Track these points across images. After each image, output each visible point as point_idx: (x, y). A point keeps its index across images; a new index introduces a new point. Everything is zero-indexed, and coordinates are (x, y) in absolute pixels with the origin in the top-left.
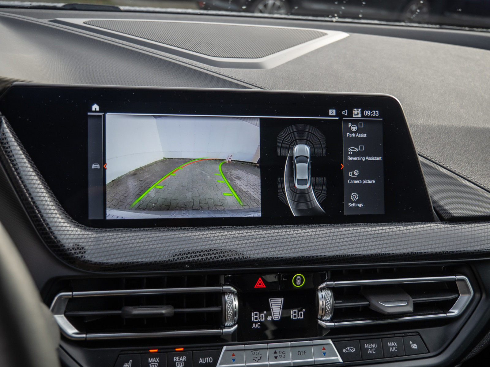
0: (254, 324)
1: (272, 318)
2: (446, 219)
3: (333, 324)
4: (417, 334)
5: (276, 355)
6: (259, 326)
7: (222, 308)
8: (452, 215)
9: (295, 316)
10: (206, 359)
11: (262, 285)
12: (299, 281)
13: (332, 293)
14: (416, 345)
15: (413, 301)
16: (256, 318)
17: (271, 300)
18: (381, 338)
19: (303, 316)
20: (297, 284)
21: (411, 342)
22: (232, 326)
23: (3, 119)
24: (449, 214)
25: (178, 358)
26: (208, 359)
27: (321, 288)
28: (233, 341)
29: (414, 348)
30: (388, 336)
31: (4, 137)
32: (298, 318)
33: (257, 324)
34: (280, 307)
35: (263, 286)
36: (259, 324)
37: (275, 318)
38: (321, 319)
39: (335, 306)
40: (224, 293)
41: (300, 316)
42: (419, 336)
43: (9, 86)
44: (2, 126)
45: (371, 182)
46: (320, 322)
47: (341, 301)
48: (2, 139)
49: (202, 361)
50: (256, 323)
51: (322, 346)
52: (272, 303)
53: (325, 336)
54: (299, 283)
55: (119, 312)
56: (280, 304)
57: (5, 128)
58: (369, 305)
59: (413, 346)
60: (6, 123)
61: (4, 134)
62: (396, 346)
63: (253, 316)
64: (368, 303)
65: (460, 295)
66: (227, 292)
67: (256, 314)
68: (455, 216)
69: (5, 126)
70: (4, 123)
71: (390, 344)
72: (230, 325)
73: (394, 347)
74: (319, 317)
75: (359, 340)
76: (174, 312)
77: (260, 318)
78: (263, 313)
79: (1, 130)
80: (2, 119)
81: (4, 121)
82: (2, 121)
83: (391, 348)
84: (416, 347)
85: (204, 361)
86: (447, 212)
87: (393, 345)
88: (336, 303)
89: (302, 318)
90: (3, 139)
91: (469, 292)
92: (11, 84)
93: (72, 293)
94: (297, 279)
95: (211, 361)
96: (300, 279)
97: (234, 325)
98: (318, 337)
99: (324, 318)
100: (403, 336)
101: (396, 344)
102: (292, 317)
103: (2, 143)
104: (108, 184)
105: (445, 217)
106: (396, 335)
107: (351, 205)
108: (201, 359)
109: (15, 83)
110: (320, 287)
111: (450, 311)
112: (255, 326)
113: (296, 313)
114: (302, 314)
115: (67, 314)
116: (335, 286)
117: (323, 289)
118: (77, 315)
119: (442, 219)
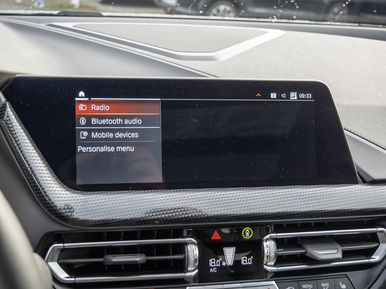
0: (211, 269)
1: (226, 264)
2: (368, 181)
3: (276, 268)
4: (346, 276)
6: (215, 271)
7: (185, 256)
8: (373, 178)
9: (245, 262)
13: (275, 243)
14: (345, 286)
15: (342, 249)
16: (213, 264)
17: (225, 249)
18: (316, 280)
20: (246, 236)
21: (340, 283)
22: (193, 271)
23: (7, 104)
24: (370, 177)
27: (266, 239)
28: (194, 283)
29: (343, 288)
30: (322, 278)
31: (8, 119)
32: (248, 263)
33: (214, 269)
35: (219, 238)
38: (266, 265)
39: (277, 254)
40: (186, 244)
42: (347, 278)
43: (12, 78)
44: (7, 110)
46: (265, 267)
47: (282, 250)
48: (6, 121)
51: (268, 287)
52: (226, 251)
53: (270, 278)
54: (248, 235)
55: (102, 259)
56: (232, 253)
57: (9, 112)
58: (306, 252)
59: (342, 286)
60: (10, 107)
61: (8, 116)
62: (328, 286)
63: (210, 262)
64: (304, 251)
65: (381, 244)
67: (213, 261)
68: (375, 179)
69: (9, 110)
70: (9, 107)
71: (323, 285)
72: (192, 270)
73: (327, 287)
74: (265, 263)
75: (298, 281)
76: (146, 259)
77: (216, 264)
78: (219, 260)
79: (6, 113)
81: (8, 106)
82: (6, 106)
83: (324, 288)
86: (369, 176)
87: (326, 286)
88: (278, 251)
89: (251, 263)
92: (14, 76)
93: (64, 245)
94: (246, 232)
96: (249, 232)
97: (195, 269)
98: (264, 279)
99: (268, 264)
100: (333, 278)
101: (328, 284)
102: (243, 263)
106: (328, 277)
109: (17, 76)
111: (373, 257)
112: (212, 271)
113: (246, 260)
114: (251, 260)
115: (59, 261)
116: (277, 237)
117: (268, 239)
118: (67, 262)
119: (364, 182)
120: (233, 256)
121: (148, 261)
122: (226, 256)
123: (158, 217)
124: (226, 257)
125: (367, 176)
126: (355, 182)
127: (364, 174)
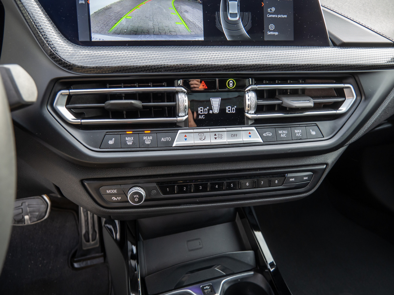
0: (200, 116)
1: (213, 112)
2: (338, 45)
3: (256, 115)
4: (316, 125)
5: (215, 137)
6: (204, 118)
7: (176, 104)
8: (342, 41)
9: (229, 111)
10: (166, 139)
11: (205, 87)
12: (231, 84)
13: (256, 94)
14: (314, 132)
15: (314, 101)
16: (201, 112)
17: (211, 99)
18: (290, 127)
19: (235, 111)
20: (230, 86)
21: (311, 130)
22: (184, 116)
24: (340, 41)
25: (147, 137)
26: (168, 138)
27: (247, 91)
28: (185, 126)
29: (313, 134)
30: (295, 126)
32: (232, 112)
33: (202, 116)
34: (218, 104)
35: (206, 87)
36: (203, 116)
37: (215, 112)
38: (247, 113)
39: (257, 103)
40: (177, 92)
41: (233, 111)
42: (316, 126)
45: (284, 16)
46: (247, 115)
47: (262, 101)
49: (163, 140)
50: (201, 115)
51: (249, 132)
52: (213, 101)
53: (251, 124)
54: (231, 86)
55: (104, 105)
56: (218, 102)
58: (282, 103)
59: (313, 133)
62: (300, 132)
63: (199, 110)
64: (281, 102)
65: (346, 98)
66: (179, 92)
67: (201, 109)
68: (344, 42)
71: (296, 131)
72: (183, 115)
73: (299, 133)
74: (246, 111)
75: (275, 128)
77: (204, 112)
78: (207, 108)
83: (297, 134)
84: (315, 134)
85: (165, 140)
86: (339, 40)
87: (299, 132)
88: (258, 102)
89: (234, 112)
91: (353, 96)
93: (69, 91)
94: (230, 83)
95: (170, 139)
96: (232, 83)
97: (186, 115)
98: (246, 125)
99: (249, 112)
100: (305, 126)
101: (300, 131)
102: (227, 111)
104: (91, 15)
105: (337, 44)
106: (301, 125)
107: (269, 33)
108: (162, 138)
110: (247, 89)
111: (339, 109)
112: (201, 117)
113: (230, 109)
114: (234, 109)
115: (67, 106)
116: (258, 89)
117: (249, 90)
118: (74, 106)
119: (335, 45)
120: (219, 106)
121: (143, 106)
122: (213, 105)
124: (213, 106)
125: (338, 40)
126: (327, 45)
127: (334, 38)
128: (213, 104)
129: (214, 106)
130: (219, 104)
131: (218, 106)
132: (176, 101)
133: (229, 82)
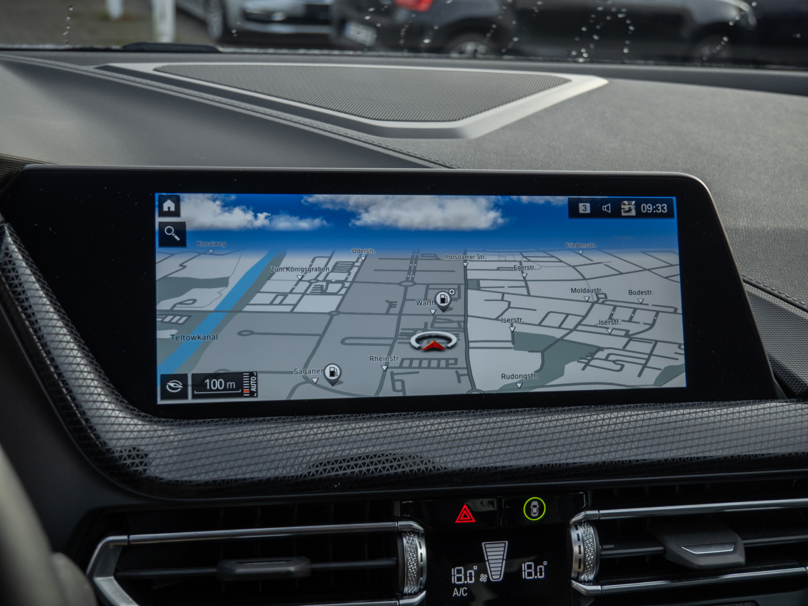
0: (456, 589)
1: (488, 578)
2: (797, 394)
3: (599, 588)
6: (465, 594)
7: (397, 561)
9: (530, 574)
11: (469, 518)
12: (535, 510)
13: (596, 532)
15: (745, 544)
16: (459, 579)
17: (485, 544)
19: (543, 573)
20: (533, 515)
22: (416, 594)
23: (6, 228)
24: (802, 384)
27: (575, 522)
31: (7, 259)
32: (536, 577)
33: (462, 590)
34: (501, 557)
35: (471, 519)
36: (464, 590)
37: (494, 577)
38: (577, 580)
39: (601, 555)
40: (400, 534)
41: (538, 573)
43: (18, 172)
44: (5, 241)
46: (575, 584)
47: (612, 546)
48: (3, 264)
50: (459, 587)
52: (488, 550)
54: (535, 513)
55: (214, 570)
56: (502, 553)
57: (10, 244)
58: (664, 552)
60: (11, 235)
61: (7, 254)
63: (453, 574)
64: (661, 548)
66: (406, 532)
67: (459, 572)
69: (10, 239)
70: (8, 235)
72: (413, 592)
74: (573, 575)
76: (312, 569)
77: (466, 579)
78: (472, 569)
79: (3, 247)
80: (4, 228)
81: (7, 232)
82: (4, 232)
86: (800, 382)
88: (603, 550)
89: (543, 577)
90: (6, 264)
92: (22, 168)
93: (129, 537)
94: (532, 507)
96: (538, 506)
97: (420, 591)
99: (582, 578)
102: (525, 575)
103: (3, 270)
105: (795, 391)
109: (28, 166)
110: (574, 520)
112: (457, 593)
113: (531, 569)
114: (543, 570)
115: (119, 574)
116: (602, 518)
117: (580, 523)
119: (790, 395)
120: (504, 561)
121: (314, 571)
122: (488, 560)
123: (337, 473)
124: (489, 564)
125: (796, 382)
126: (771, 396)
127: (788, 377)
128: (489, 558)
129: (490, 562)
130: (505, 558)
131: (502, 563)
132: (396, 555)
133: (530, 505)
